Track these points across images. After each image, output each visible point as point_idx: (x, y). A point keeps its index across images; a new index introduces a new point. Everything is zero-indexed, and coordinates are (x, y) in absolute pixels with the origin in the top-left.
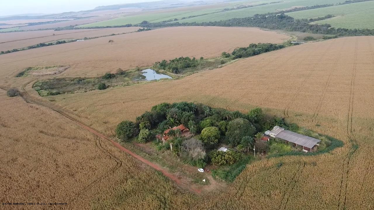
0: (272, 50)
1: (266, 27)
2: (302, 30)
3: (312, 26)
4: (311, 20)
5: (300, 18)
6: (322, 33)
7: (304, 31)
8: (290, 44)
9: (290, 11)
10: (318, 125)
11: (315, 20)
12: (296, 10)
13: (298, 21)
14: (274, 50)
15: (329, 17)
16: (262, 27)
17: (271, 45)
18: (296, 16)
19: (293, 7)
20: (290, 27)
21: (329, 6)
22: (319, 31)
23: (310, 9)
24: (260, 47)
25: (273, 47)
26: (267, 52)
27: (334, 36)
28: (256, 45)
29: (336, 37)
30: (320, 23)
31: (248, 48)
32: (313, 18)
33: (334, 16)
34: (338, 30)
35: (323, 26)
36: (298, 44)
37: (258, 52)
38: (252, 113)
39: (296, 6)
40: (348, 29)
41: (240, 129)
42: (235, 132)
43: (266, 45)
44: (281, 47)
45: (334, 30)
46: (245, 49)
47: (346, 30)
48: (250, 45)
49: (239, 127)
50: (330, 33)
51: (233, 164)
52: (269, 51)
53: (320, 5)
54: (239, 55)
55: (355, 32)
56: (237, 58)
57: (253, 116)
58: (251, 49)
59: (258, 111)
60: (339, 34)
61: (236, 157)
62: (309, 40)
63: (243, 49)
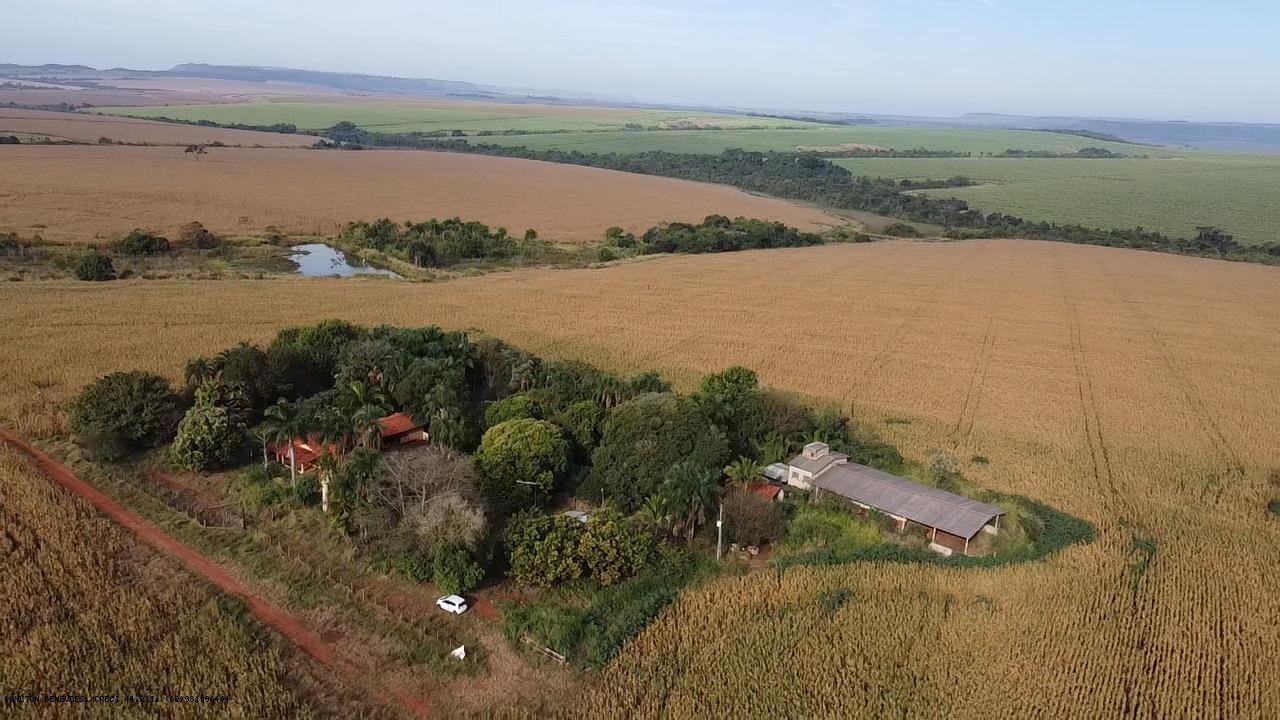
0: (780, 246)
1: (761, 189)
2: (877, 209)
3: (908, 199)
4: (907, 184)
5: (873, 176)
6: (940, 224)
7: (884, 213)
8: (842, 237)
9: (840, 155)
10: (978, 459)
11: (919, 186)
12: (856, 153)
13: (865, 183)
14: (788, 246)
15: (962, 182)
16: (749, 187)
17: (781, 229)
18: (857, 168)
19: (850, 146)
20: (838, 195)
21: (958, 155)
22: (930, 216)
23: (902, 157)
24: (744, 230)
25: (785, 233)
26: (763, 247)
27: (982, 231)
28: (729, 222)
29: (986, 236)
30: (934, 194)
31: (699, 226)
32: (913, 180)
33: (975, 184)
34: (992, 218)
35: (942, 201)
36: (869, 241)
37: (735, 242)
38: (716, 384)
39: (857, 145)
40: (1021, 220)
41: (658, 434)
42: (638, 445)
43: (762, 225)
44: (812, 240)
45: (980, 217)
46: (690, 228)
47: (1016, 222)
48: (707, 218)
49: (654, 428)
50: (968, 226)
51: (614, 583)
52: (770, 247)
53: (930, 150)
54: (669, 241)
55: (1043, 231)
56: (659, 252)
57: (719, 398)
58: (712, 230)
59: (741, 378)
60: (994, 230)
61: (634, 551)
62: (903, 236)
63: (683, 226)
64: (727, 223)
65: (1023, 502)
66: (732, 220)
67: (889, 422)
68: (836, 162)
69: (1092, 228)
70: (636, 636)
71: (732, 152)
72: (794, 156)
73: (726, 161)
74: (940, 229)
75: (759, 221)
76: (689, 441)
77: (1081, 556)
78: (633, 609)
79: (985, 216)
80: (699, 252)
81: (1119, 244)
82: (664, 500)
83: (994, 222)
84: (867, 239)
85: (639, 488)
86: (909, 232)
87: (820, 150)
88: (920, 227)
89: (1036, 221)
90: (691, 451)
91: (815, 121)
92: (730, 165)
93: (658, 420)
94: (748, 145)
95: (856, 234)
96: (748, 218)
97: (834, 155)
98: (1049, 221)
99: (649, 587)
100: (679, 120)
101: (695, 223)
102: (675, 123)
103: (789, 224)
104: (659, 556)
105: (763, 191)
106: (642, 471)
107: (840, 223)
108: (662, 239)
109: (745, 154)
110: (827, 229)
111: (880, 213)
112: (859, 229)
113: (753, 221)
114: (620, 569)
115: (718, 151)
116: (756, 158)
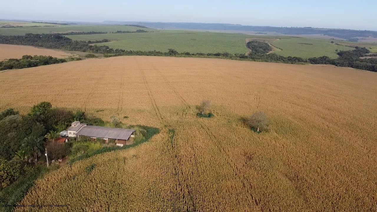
0: (52, 64)
2: (82, 50)
3: (91, 46)
4: (90, 42)
5: (79, 40)
6: (102, 53)
7: (84, 51)
8: (73, 59)
9: (67, 34)
10: (125, 117)
11: (93, 42)
12: (72, 34)
13: (77, 43)
14: (54, 63)
15: (106, 41)
16: (37, 46)
17: (51, 58)
18: (73, 38)
19: (70, 31)
20: (69, 47)
21: (103, 33)
22: (99, 51)
23: (87, 34)
24: (38, 59)
25: (53, 59)
26: (46, 65)
27: (114, 54)
28: (32, 57)
29: (115, 56)
30: (99, 45)
31: (20, 59)
32: (92, 41)
33: (110, 41)
34: (116, 50)
35: (101, 47)
36: (81, 60)
37: (35, 64)
38: (36, 109)
39: (72, 31)
40: (124, 50)
41: (16, 129)
42: (9, 135)
43: (44, 57)
44: (63, 61)
45: (113, 50)
46: (17, 60)
47: (123, 51)
48: (23, 56)
49: (14, 128)
50: (110, 53)
51: (8, 185)
52: (48, 64)
53: (95, 32)
54: (10, 65)
55: (131, 53)
56: (6, 69)
57: (38, 113)
58: (25, 60)
59: (45, 106)
60: (118, 54)
61: (14, 172)
62: (92, 58)
63: (14, 60)
64: (31, 58)
65: (140, 126)
66: (33, 56)
67: (97, 111)
68: (66, 36)
69: (143, 51)
70: (21, 201)
71: (29, 35)
72: (51, 35)
73: (27, 38)
74: (102, 55)
75: (43, 56)
76: (29, 130)
77: (157, 137)
78: (18, 192)
79: (115, 50)
80: (22, 68)
81: (151, 55)
82: (23, 152)
83: (117, 52)
84: (80, 59)
85: (12, 150)
86: (93, 56)
87: (60, 33)
88: (96, 55)
89: (129, 51)
90: (31, 133)
91: (56, 24)
92: (29, 39)
93: (15, 124)
94: (34, 32)
95: (77, 58)
96: (38, 55)
97: (65, 34)
98: (132, 50)
99: (22, 183)
100: (6, 24)
101: (18, 58)
102: (4, 25)
103: (54, 56)
104: (25, 171)
105: (42, 47)
106: (12, 144)
107: (71, 55)
108: (6, 65)
109: (33, 35)
110: (67, 57)
111: (83, 51)
112: (77, 56)
113: (40, 56)
114: (10, 180)
115: (24, 34)
116: (38, 36)
